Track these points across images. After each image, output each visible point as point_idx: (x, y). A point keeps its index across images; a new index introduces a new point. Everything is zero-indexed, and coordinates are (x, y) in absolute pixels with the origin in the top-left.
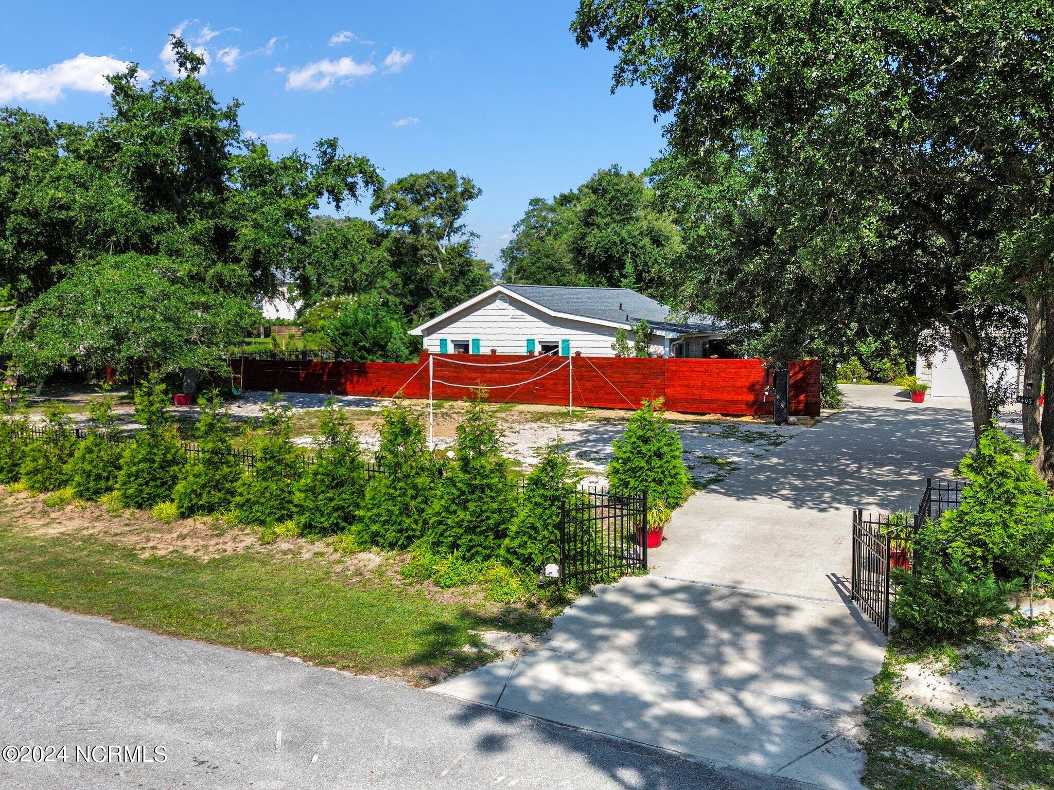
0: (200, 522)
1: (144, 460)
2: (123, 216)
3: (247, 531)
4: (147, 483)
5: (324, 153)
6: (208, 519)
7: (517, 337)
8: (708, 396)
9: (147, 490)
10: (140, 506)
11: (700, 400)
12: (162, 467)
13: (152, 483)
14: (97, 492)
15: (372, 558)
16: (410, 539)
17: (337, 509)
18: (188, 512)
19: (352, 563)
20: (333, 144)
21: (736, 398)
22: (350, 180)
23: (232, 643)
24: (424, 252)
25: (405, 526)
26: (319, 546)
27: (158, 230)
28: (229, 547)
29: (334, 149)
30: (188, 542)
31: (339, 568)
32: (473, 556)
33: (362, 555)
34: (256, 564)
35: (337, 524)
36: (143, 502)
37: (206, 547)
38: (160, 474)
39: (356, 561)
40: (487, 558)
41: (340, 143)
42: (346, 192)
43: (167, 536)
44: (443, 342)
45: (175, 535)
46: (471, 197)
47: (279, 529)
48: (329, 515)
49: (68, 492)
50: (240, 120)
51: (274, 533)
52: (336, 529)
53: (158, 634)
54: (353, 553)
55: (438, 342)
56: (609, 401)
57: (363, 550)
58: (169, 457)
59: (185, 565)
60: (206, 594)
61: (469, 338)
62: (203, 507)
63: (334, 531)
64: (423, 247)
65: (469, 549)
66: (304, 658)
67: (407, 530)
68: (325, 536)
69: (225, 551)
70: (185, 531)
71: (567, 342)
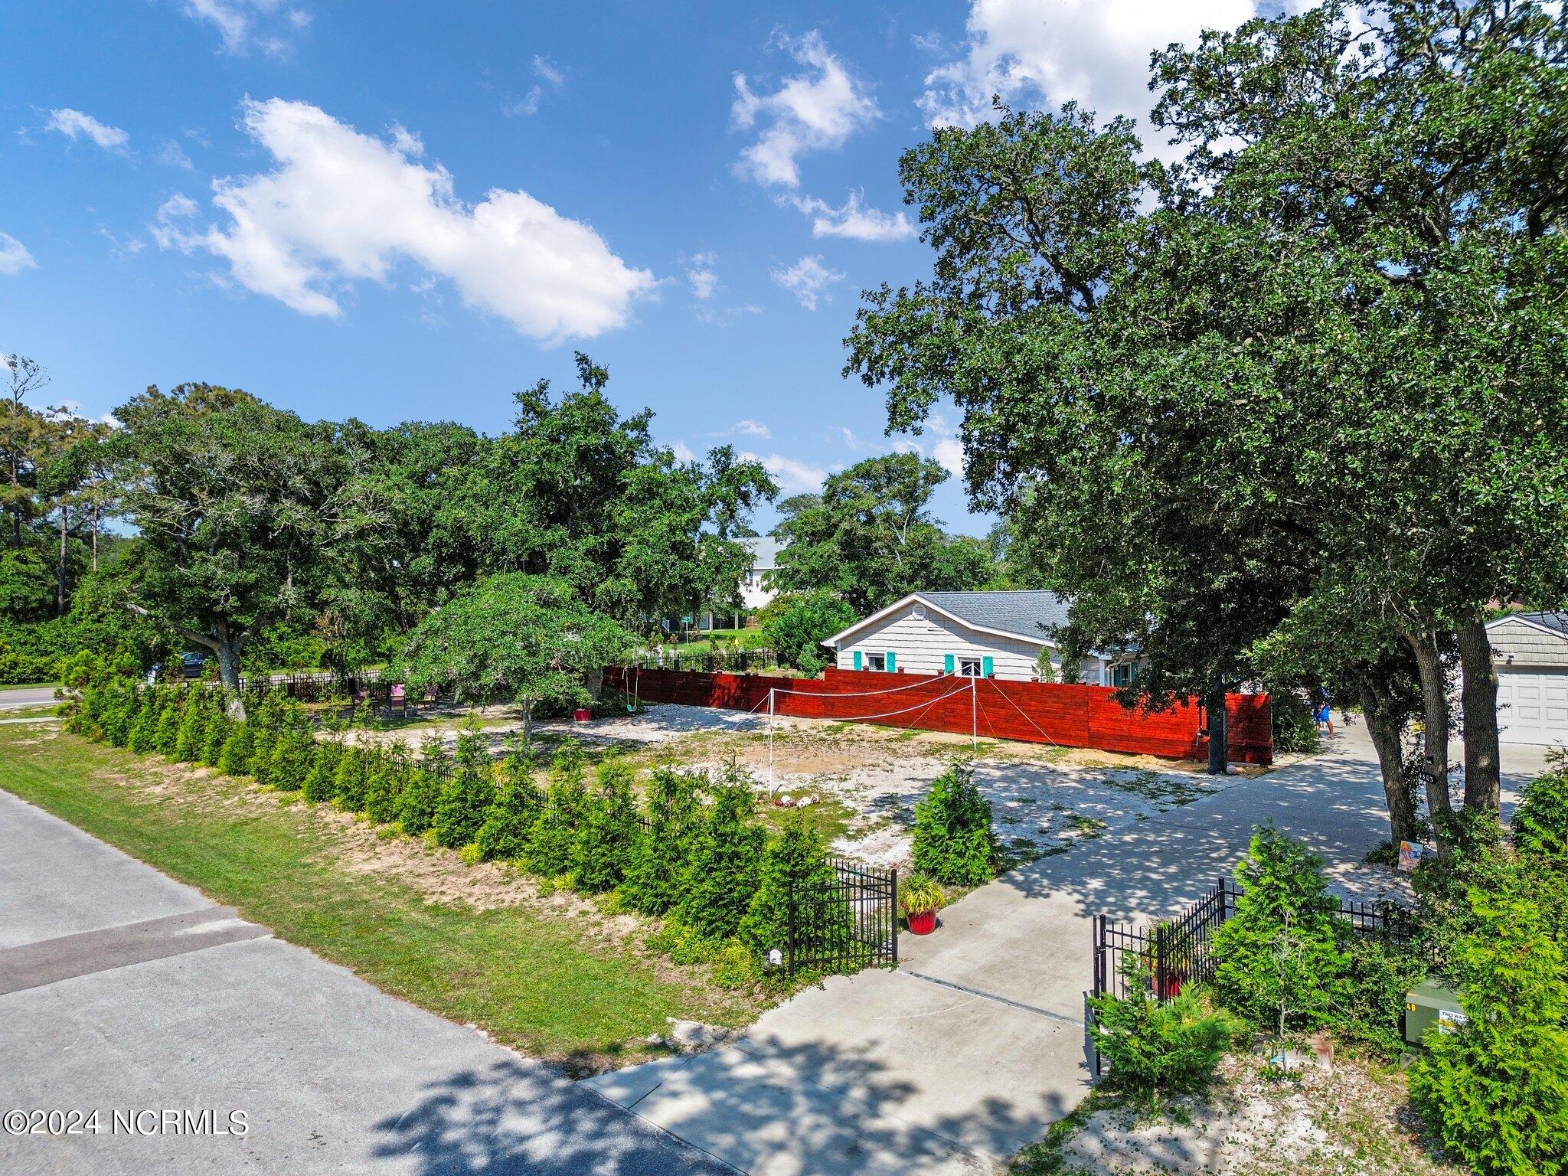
0: (494, 869)
1: (457, 799)
2: (516, 535)
3: (533, 881)
4: (459, 823)
5: (718, 462)
6: (504, 865)
7: (935, 652)
8: (1139, 733)
9: (459, 829)
10: (451, 846)
11: (1129, 738)
12: (474, 807)
13: (463, 823)
14: (421, 828)
15: (629, 922)
16: (665, 906)
17: (606, 865)
18: (489, 856)
19: (608, 926)
20: (726, 453)
21: (1171, 736)
22: (743, 489)
23: (439, 1009)
24: (877, 544)
25: (659, 891)
26: (588, 905)
27: (552, 546)
28: (508, 898)
29: (728, 458)
30: (476, 889)
31: (592, 931)
32: (712, 932)
33: (621, 919)
34: (521, 920)
35: (607, 881)
36: (453, 842)
37: (488, 895)
38: (472, 814)
39: (612, 925)
40: (726, 935)
41: (734, 450)
42: (740, 501)
43: (462, 880)
44: (857, 654)
45: (468, 880)
46: (937, 480)
47: (558, 882)
48: (600, 871)
49: (398, 825)
50: (650, 430)
51: (552, 886)
52: (606, 887)
53: (383, 992)
54: (614, 914)
55: (852, 655)
56: (1023, 733)
57: (624, 913)
58: (482, 796)
59: (460, 914)
60: (455, 950)
61: (884, 651)
62: (500, 851)
63: (605, 889)
64: (877, 539)
65: (710, 923)
66: (492, 1033)
67: (662, 895)
68: (595, 893)
69: (503, 901)
70: (479, 876)
71: (989, 659)
